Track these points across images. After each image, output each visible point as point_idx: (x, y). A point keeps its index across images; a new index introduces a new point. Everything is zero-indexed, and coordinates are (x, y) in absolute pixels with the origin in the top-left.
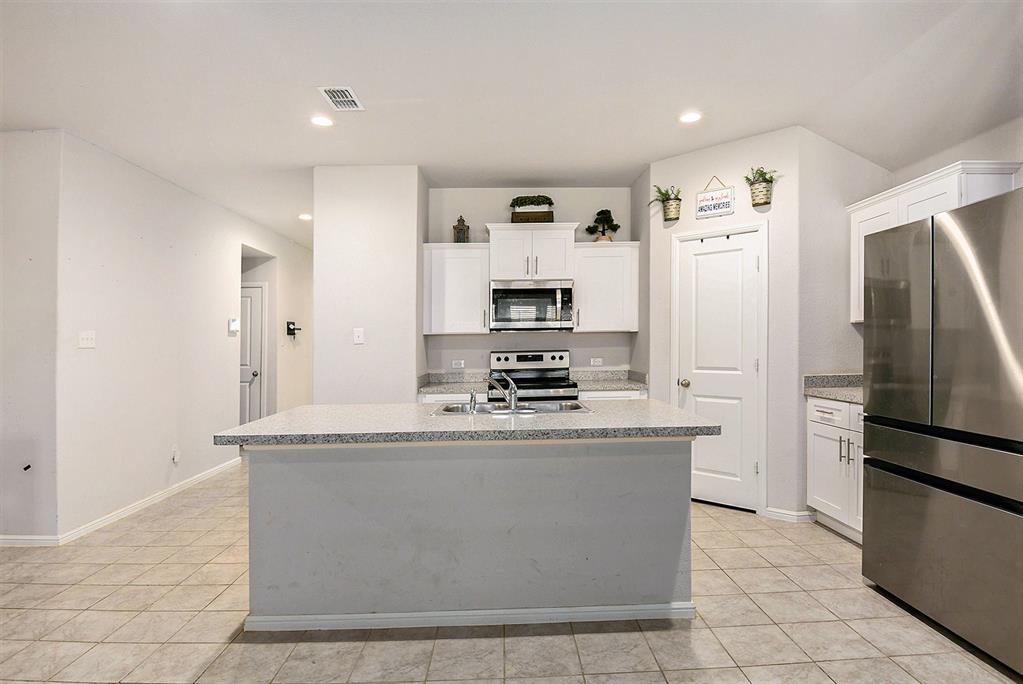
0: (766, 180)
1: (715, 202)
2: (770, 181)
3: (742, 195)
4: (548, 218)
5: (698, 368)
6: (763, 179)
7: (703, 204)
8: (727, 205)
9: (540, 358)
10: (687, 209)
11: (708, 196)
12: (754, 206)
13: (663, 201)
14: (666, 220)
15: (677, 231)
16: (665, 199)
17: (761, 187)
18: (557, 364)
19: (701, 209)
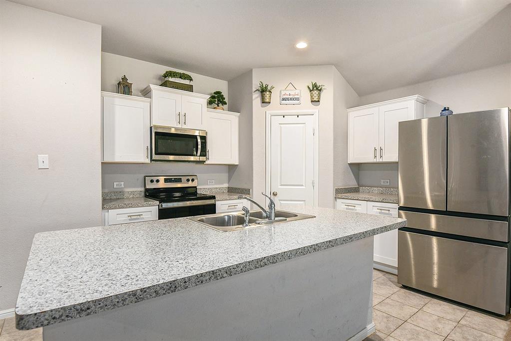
0: (317, 89)
1: (291, 97)
2: (320, 90)
3: (306, 96)
4: (190, 88)
5: (281, 185)
7: (284, 97)
8: (297, 99)
9: (179, 180)
10: (275, 97)
11: (288, 93)
12: (312, 101)
13: (261, 92)
14: (263, 103)
15: (269, 110)
16: (263, 90)
17: (316, 92)
18: (190, 184)
19: (284, 99)
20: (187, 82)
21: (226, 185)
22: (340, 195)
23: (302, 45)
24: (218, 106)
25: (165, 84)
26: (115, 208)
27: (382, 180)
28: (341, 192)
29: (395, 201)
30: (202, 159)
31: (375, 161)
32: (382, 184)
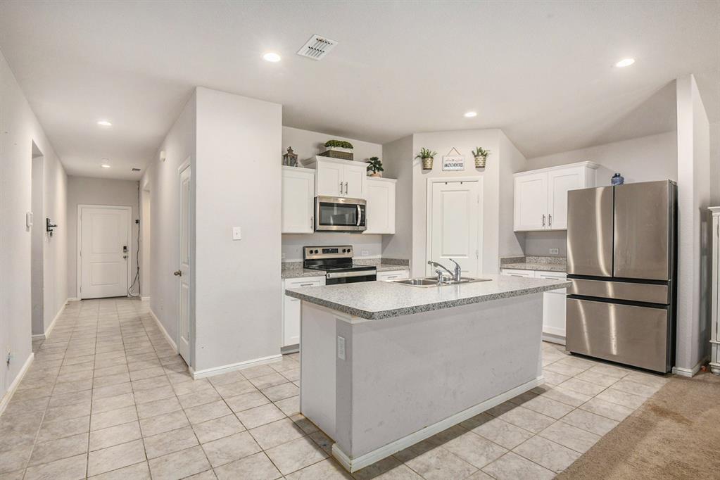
0: (482, 154)
1: (454, 162)
2: (485, 155)
3: (470, 161)
4: (350, 157)
5: (443, 256)
6: (481, 153)
7: (447, 163)
8: (461, 165)
9: (335, 251)
10: (437, 163)
11: (451, 158)
12: (477, 167)
13: (423, 158)
14: (424, 169)
15: (430, 176)
16: (425, 157)
17: (480, 159)
18: (346, 255)
19: (446, 165)
20: (348, 151)
21: (379, 256)
22: (505, 266)
23: (471, 114)
24: (375, 173)
25: (326, 154)
26: (291, 277)
27: (551, 250)
28: (506, 262)
29: (564, 270)
30: (361, 228)
31: (543, 228)
32: (551, 253)
